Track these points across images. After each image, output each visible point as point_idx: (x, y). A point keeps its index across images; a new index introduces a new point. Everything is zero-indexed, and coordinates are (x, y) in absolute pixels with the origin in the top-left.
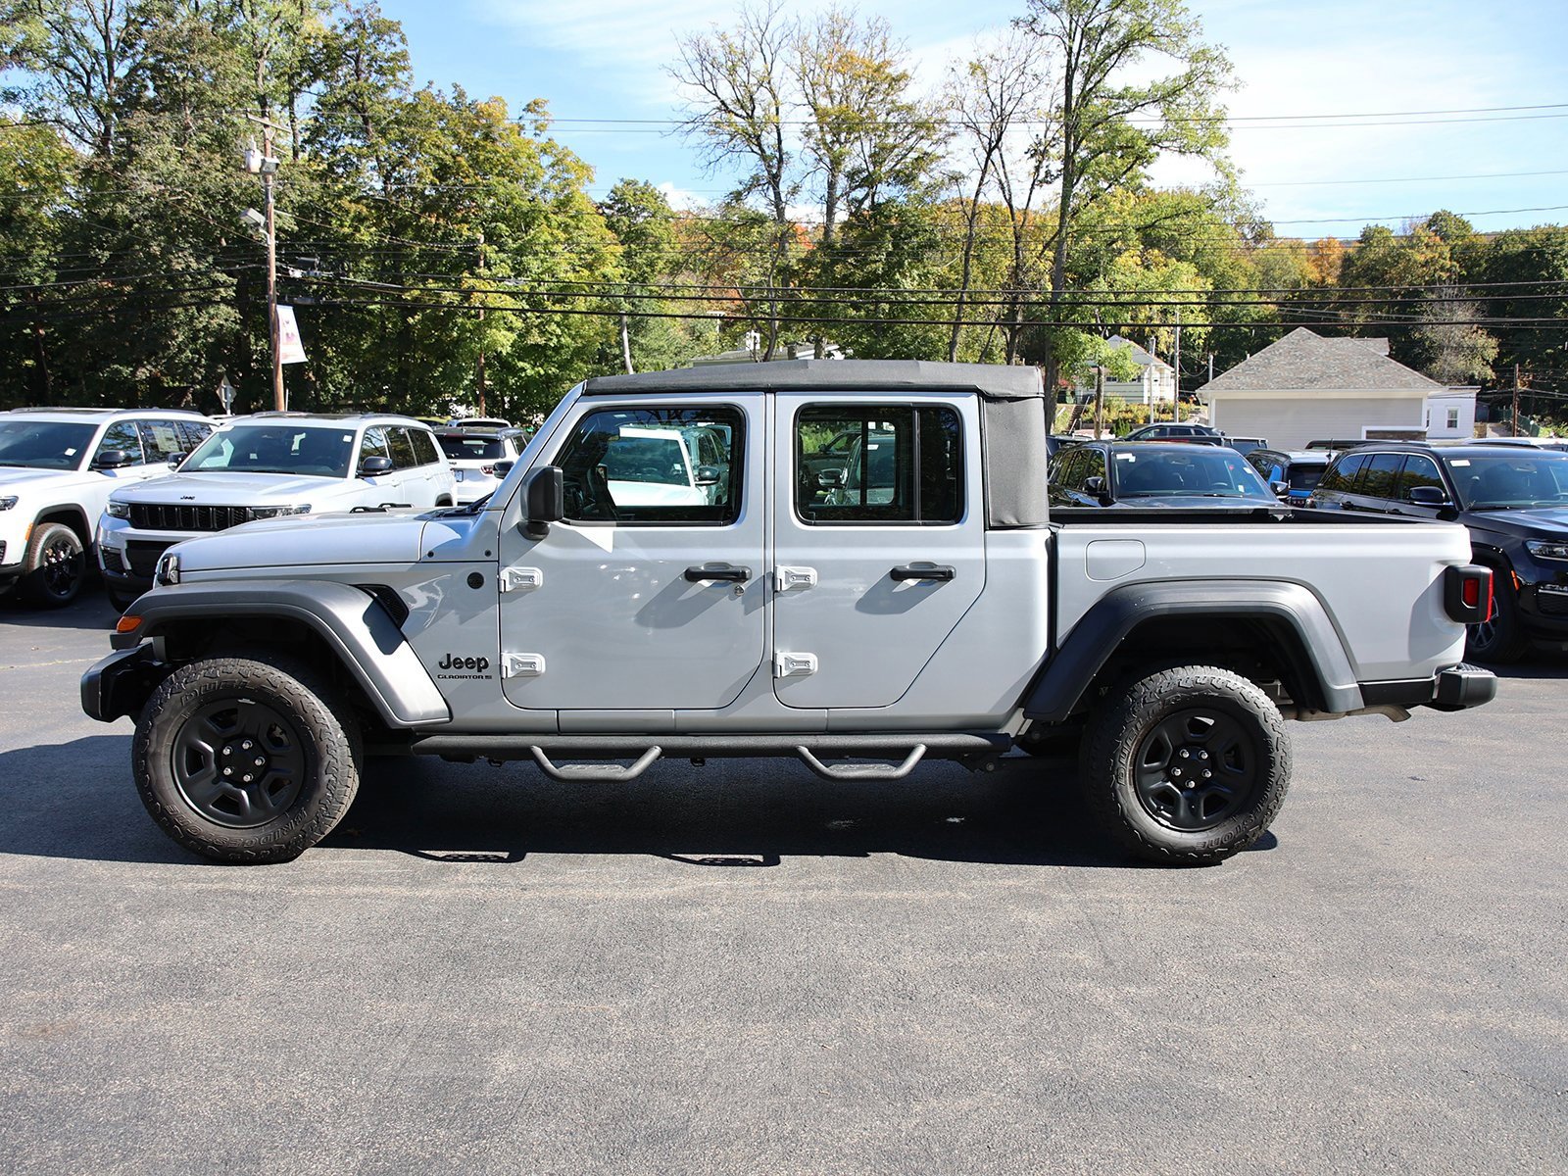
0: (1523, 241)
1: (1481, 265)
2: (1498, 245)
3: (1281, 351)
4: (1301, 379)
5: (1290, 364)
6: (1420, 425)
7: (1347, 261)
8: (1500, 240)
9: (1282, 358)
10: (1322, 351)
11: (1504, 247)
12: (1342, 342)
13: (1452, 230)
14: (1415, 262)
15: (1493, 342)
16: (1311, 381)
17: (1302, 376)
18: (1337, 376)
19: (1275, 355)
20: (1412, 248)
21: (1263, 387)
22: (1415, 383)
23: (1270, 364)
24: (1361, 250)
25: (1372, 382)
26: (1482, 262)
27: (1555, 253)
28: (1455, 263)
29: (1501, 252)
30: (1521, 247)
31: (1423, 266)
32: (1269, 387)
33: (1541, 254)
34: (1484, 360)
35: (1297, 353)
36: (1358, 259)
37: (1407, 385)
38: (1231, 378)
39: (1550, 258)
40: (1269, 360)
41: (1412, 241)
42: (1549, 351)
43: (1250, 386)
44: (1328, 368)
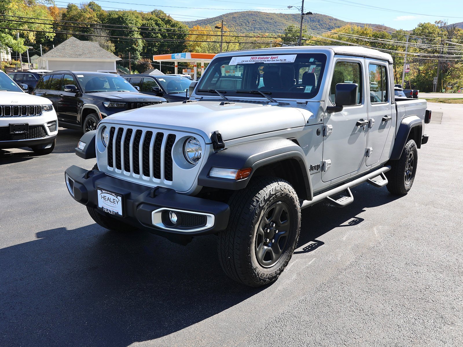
0: (117, 14)
1: (105, 21)
2: (110, 15)
3: (68, 44)
4: (76, 54)
5: (72, 49)
6: (114, 70)
7: (64, 15)
8: (110, 14)
9: (69, 47)
10: (81, 45)
11: (112, 15)
12: (87, 43)
13: (96, 8)
14: (86, 17)
15: (113, 45)
16: (80, 55)
17: (76, 53)
18: (88, 54)
19: (66, 46)
20: (85, 12)
21: (64, 57)
22: (112, 57)
23: (65, 49)
24: (68, 12)
25: (99, 56)
26: (106, 19)
27: (126, 19)
28: (98, 19)
29: (111, 17)
30: (117, 16)
31: (89, 19)
32: (67, 57)
33: (122, 19)
34: (111, 50)
35: (73, 46)
36: (68, 14)
37: (110, 57)
38: (52, 53)
39: (125, 20)
40: (64, 47)
41: (85, 11)
42: (127, 48)
43: (60, 56)
44: (84, 51)
